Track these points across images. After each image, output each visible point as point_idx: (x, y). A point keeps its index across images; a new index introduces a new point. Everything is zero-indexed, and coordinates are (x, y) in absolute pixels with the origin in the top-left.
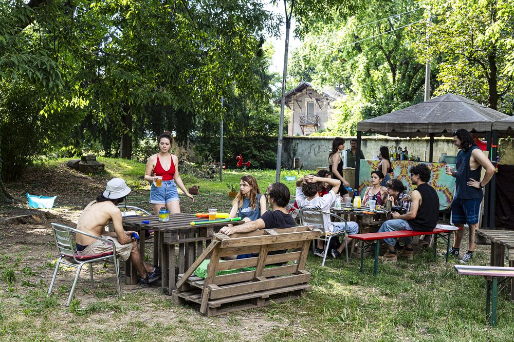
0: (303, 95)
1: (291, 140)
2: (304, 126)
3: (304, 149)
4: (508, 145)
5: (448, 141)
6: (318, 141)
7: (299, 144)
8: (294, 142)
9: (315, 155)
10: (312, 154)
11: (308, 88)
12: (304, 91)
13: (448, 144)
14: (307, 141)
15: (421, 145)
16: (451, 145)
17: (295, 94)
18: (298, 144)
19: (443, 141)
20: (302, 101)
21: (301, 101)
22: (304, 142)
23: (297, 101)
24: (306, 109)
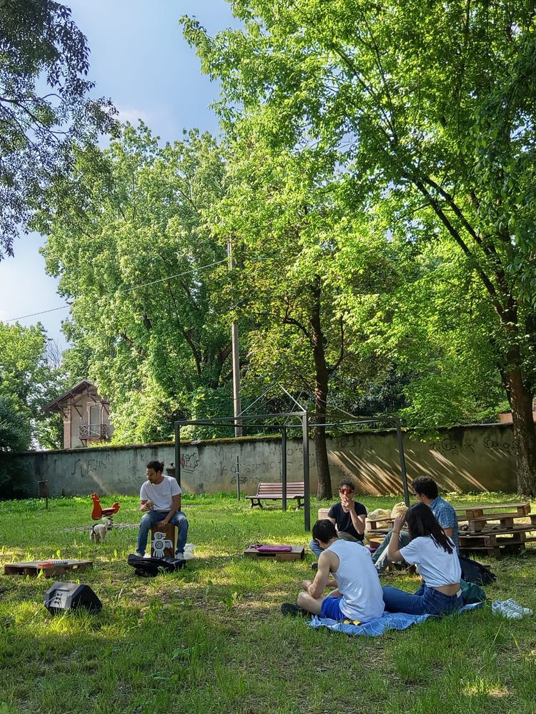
0: (83, 397)
1: (44, 456)
2: (86, 440)
3: (65, 467)
4: (348, 441)
5: (269, 441)
6: (85, 455)
7: (57, 462)
8: (49, 459)
9: (82, 476)
10: (78, 475)
11: (90, 388)
12: (85, 392)
13: (269, 445)
14: (70, 455)
15: (233, 450)
16: (273, 446)
17: (72, 397)
18: (55, 461)
19: (262, 441)
20: (83, 405)
21: (81, 406)
22: (65, 457)
23: (75, 406)
24: (89, 416)
